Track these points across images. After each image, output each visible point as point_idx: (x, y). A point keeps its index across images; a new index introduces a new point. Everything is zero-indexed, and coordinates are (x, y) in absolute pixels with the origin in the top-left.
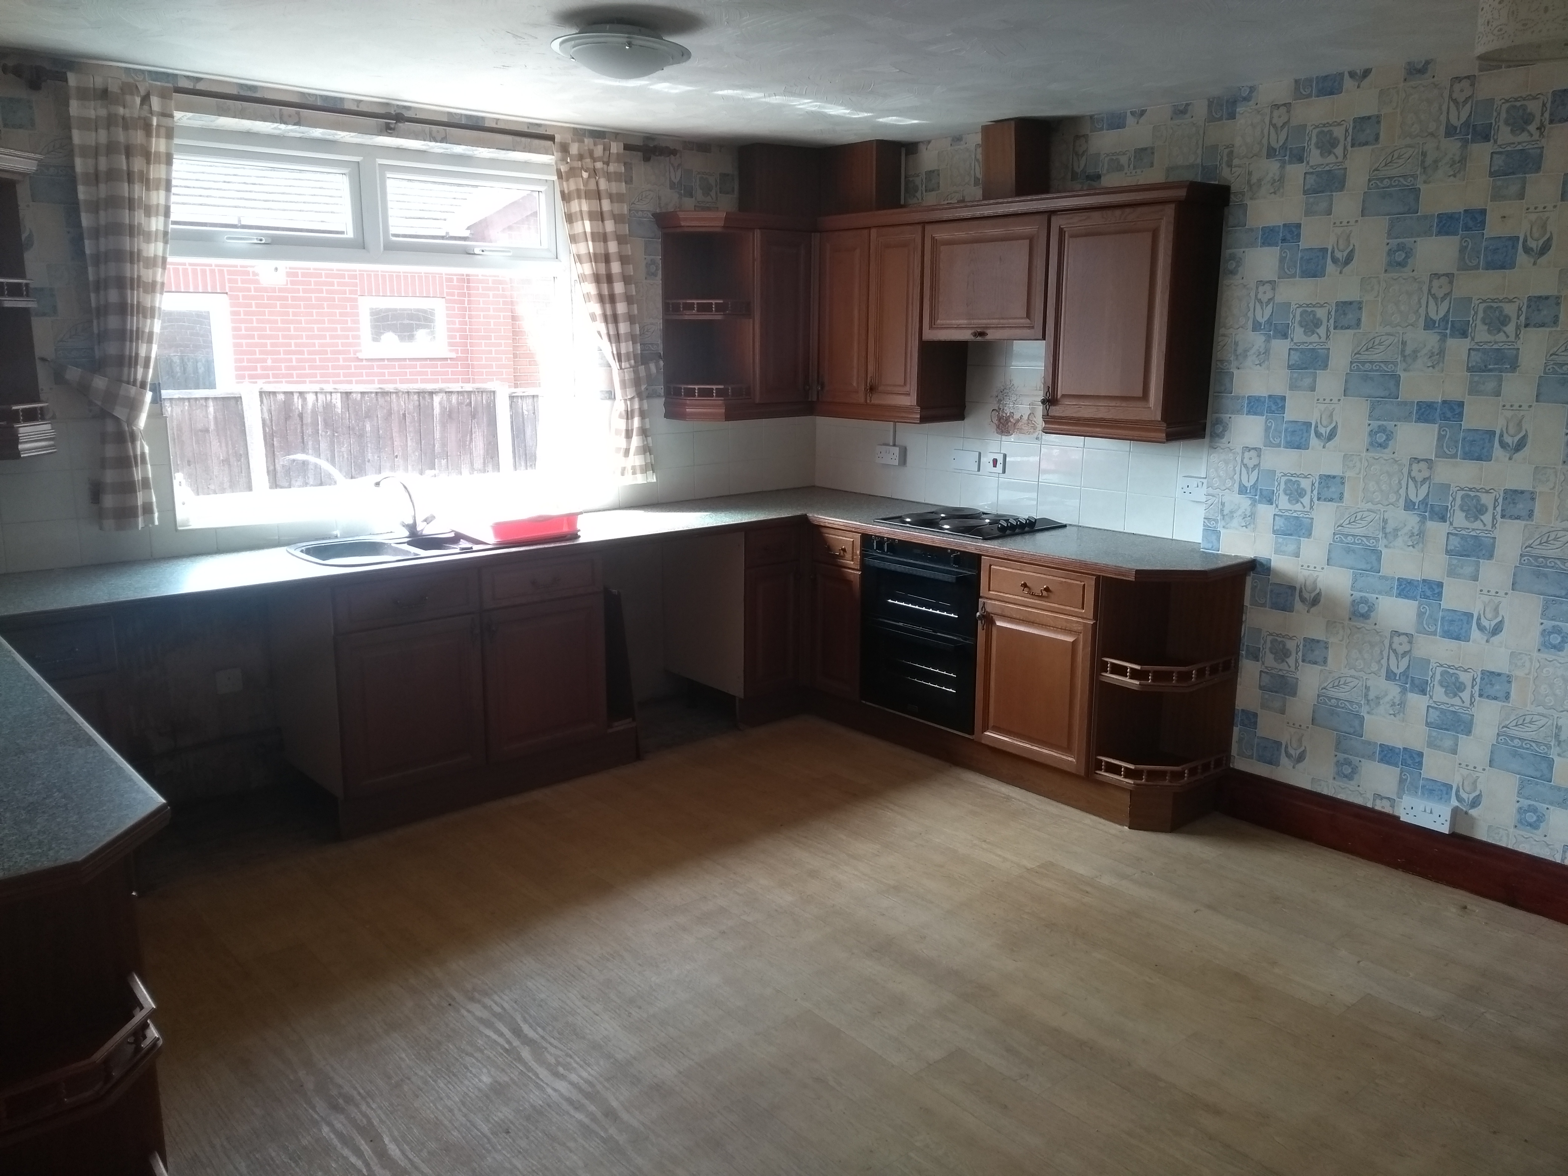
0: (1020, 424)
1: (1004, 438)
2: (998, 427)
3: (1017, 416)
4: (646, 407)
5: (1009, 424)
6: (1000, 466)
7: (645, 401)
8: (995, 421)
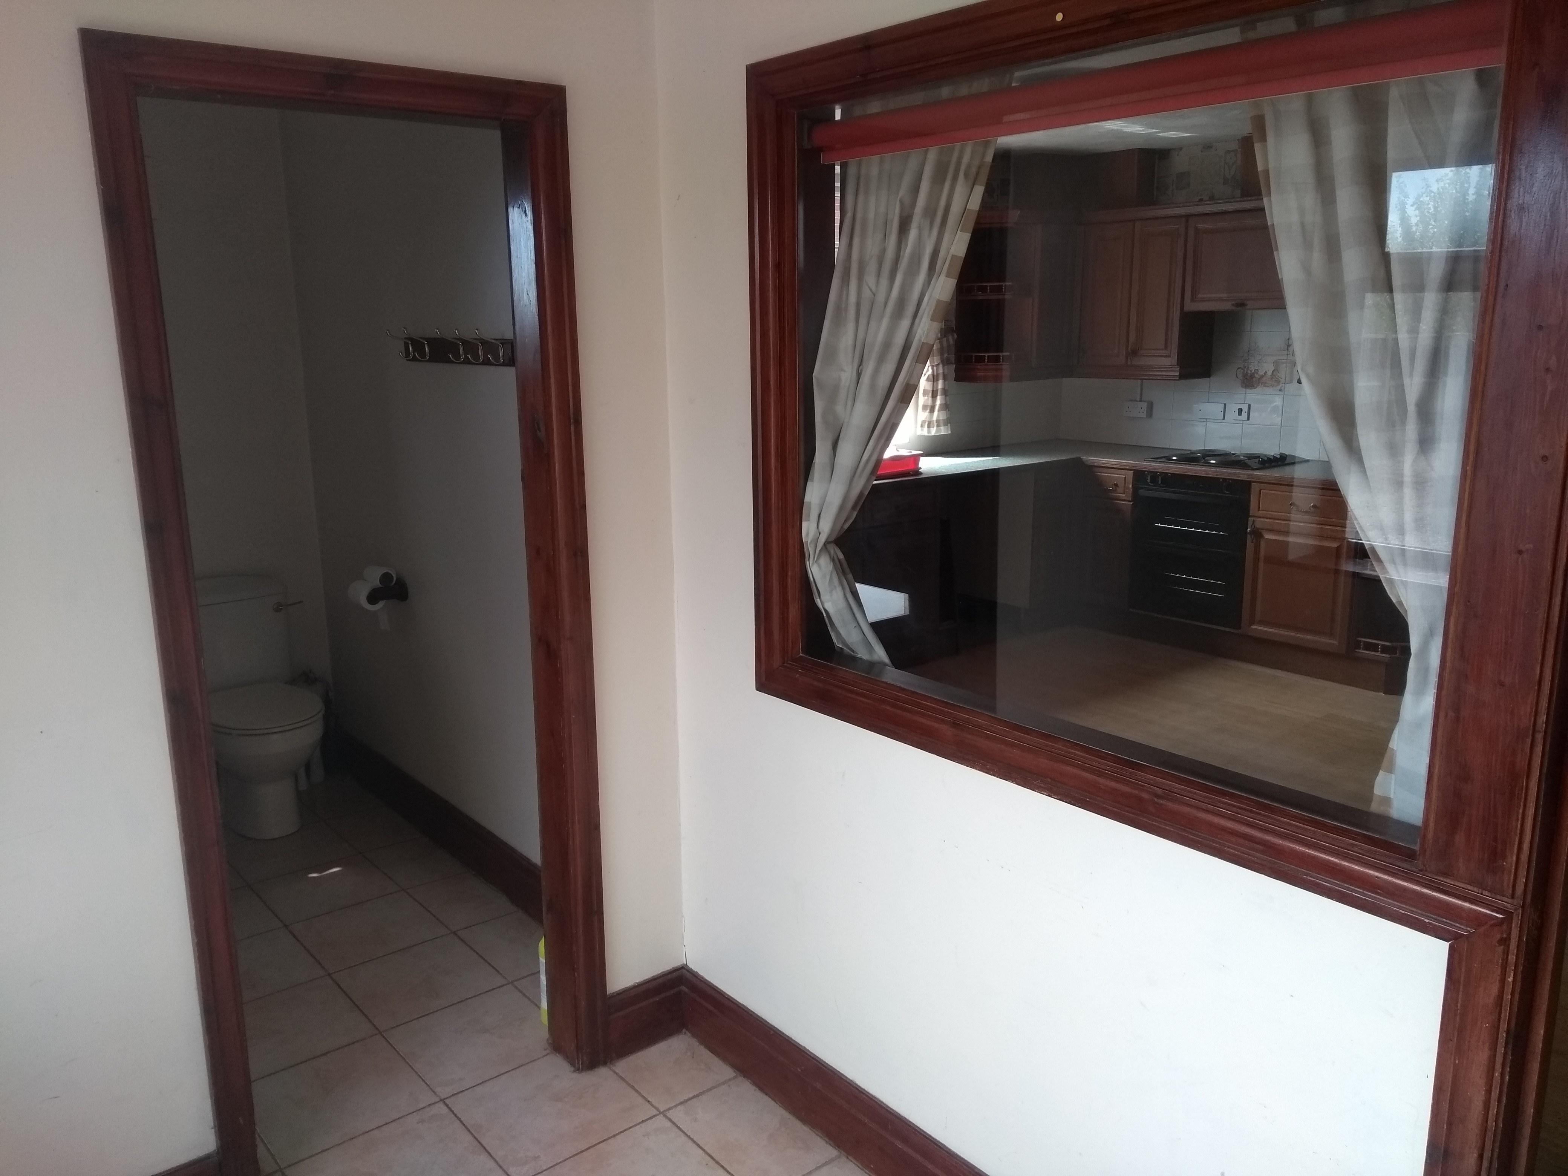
0: (1264, 379)
1: (1249, 391)
2: (1243, 382)
3: (1261, 373)
4: (946, 372)
5: (1254, 379)
6: (1244, 415)
7: (946, 367)
8: (1240, 377)
